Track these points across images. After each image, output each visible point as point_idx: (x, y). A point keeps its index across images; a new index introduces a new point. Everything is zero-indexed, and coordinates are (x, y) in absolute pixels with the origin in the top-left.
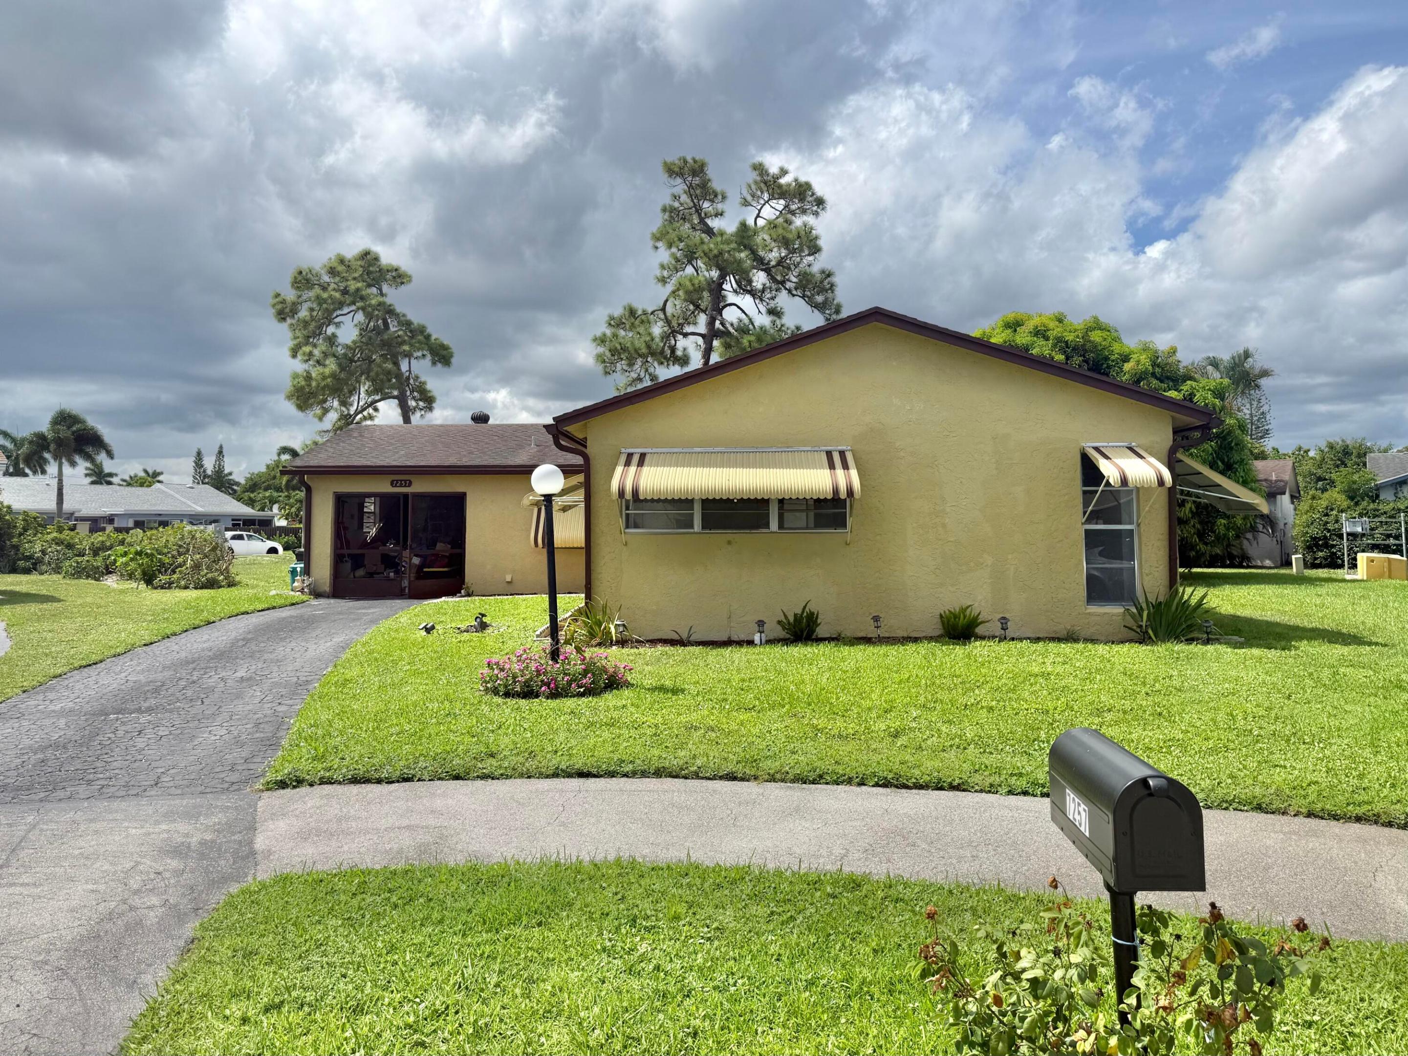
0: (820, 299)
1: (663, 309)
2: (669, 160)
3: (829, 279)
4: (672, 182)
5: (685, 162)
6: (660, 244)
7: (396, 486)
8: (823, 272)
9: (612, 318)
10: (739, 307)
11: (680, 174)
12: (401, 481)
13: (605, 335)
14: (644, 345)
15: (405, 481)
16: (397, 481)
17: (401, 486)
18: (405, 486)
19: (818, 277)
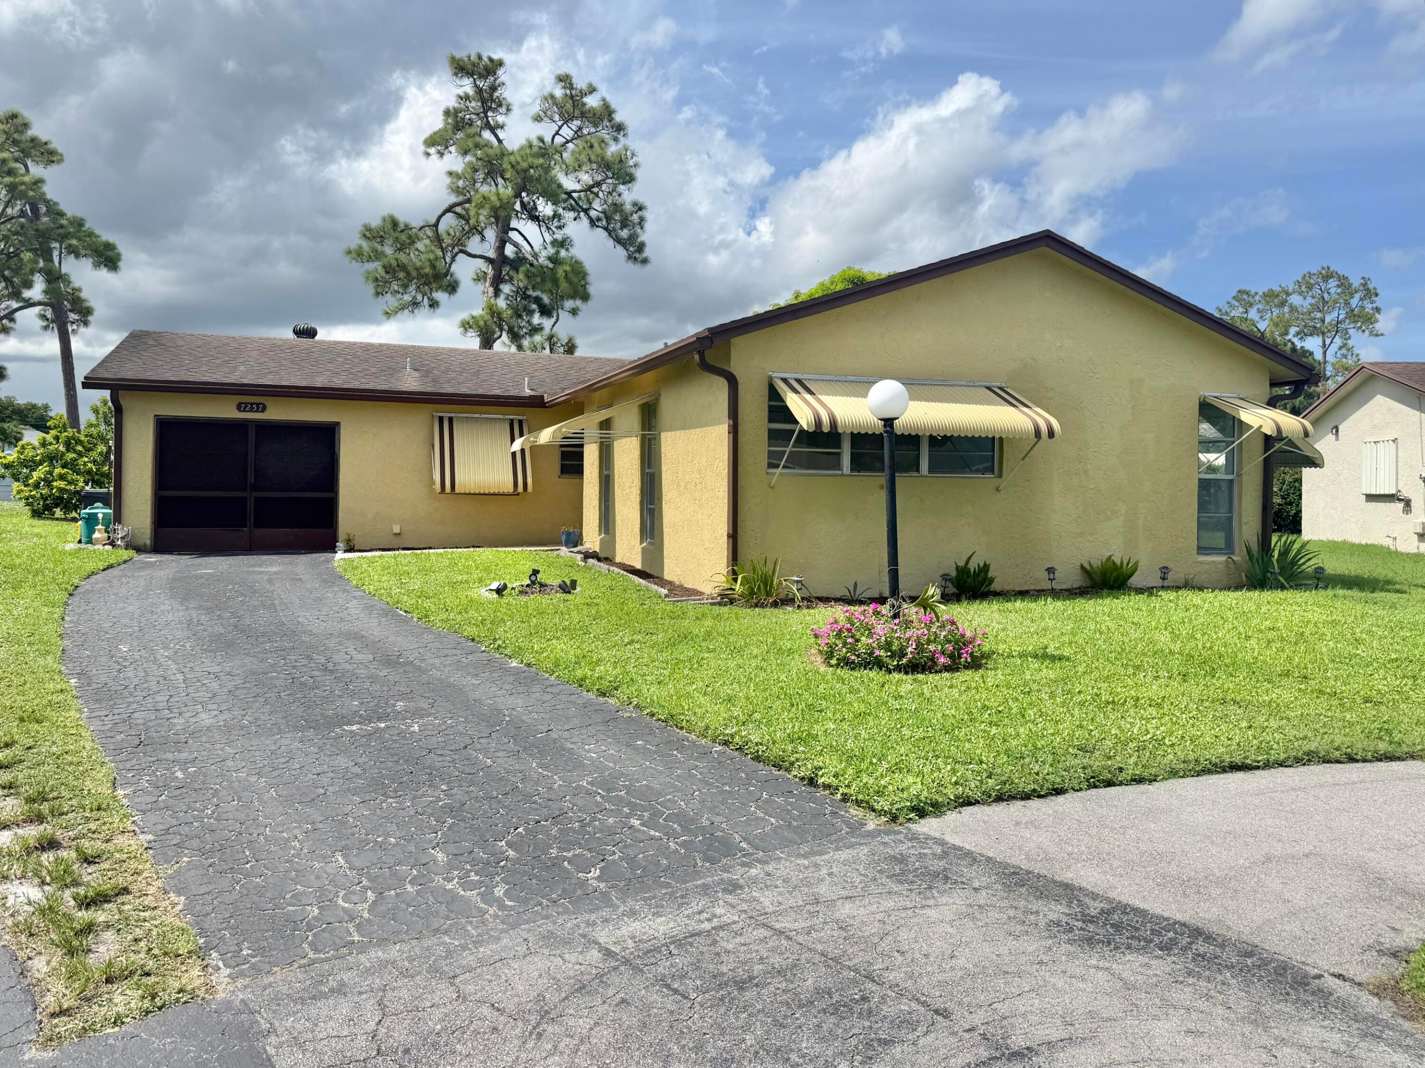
0: (624, 234)
1: (436, 225)
2: (458, 55)
3: (640, 213)
4: (458, 81)
5: (480, 57)
6: (432, 150)
7: (244, 411)
8: (635, 204)
9: (368, 228)
10: (521, 233)
11: (470, 74)
12: (252, 404)
13: (360, 247)
14: (427, 263)
15: (258, 404)
16: (246, 404)
17: (251, 410)
18: (257, 411)
19: (628, 207)
